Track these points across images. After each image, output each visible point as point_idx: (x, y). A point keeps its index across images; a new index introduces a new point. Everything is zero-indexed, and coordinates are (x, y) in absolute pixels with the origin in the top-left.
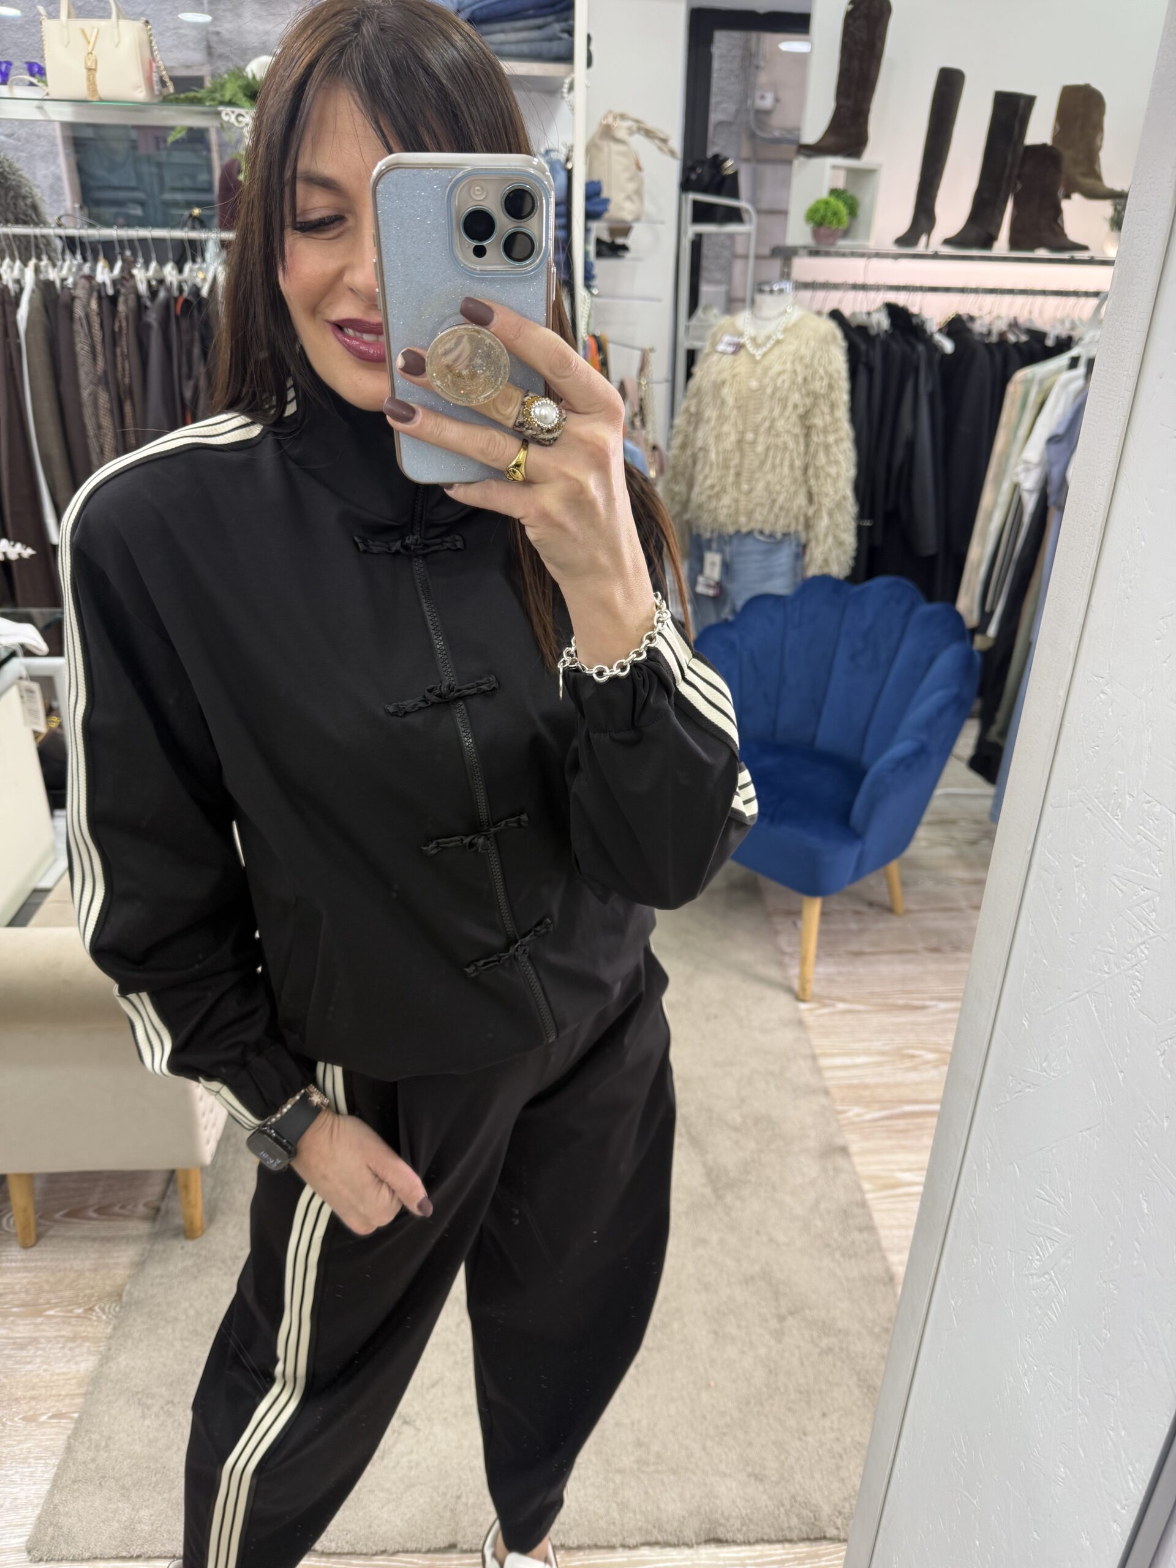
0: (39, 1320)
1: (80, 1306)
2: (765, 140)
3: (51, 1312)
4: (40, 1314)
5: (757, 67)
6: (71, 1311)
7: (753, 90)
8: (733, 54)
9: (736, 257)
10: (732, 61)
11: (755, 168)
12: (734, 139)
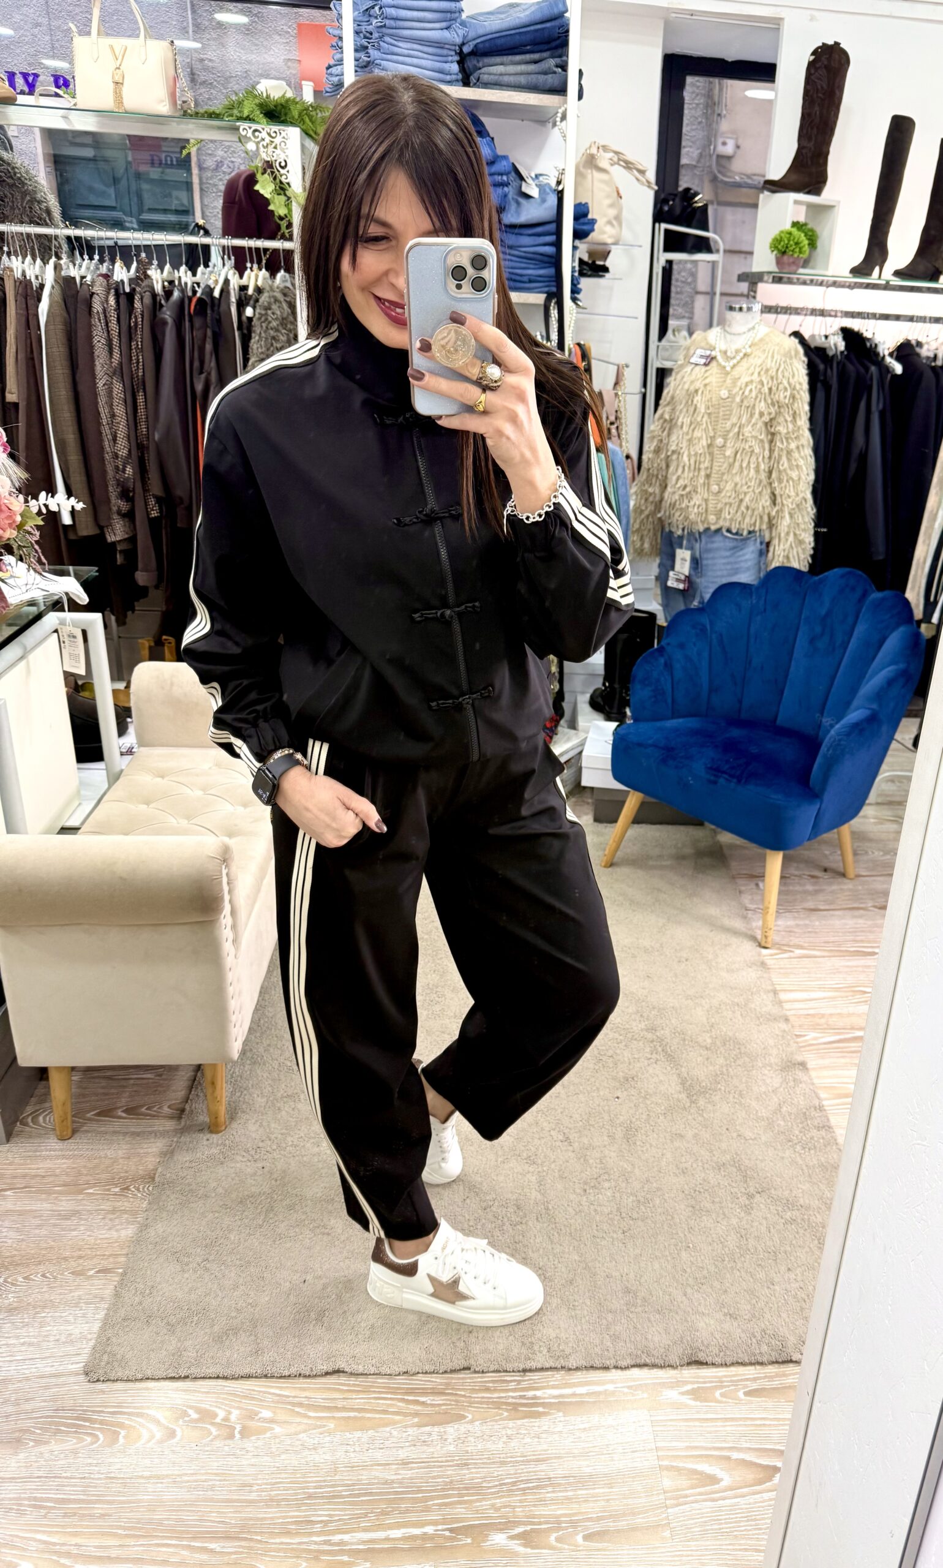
1: (116, 1186)
2: (726, 183)
5: (719, 115)
7: (715, 136)
8: (696, 102)
9: (697, 293)
10: (695, 109)
11: (715, 211)
12: (697, 182)
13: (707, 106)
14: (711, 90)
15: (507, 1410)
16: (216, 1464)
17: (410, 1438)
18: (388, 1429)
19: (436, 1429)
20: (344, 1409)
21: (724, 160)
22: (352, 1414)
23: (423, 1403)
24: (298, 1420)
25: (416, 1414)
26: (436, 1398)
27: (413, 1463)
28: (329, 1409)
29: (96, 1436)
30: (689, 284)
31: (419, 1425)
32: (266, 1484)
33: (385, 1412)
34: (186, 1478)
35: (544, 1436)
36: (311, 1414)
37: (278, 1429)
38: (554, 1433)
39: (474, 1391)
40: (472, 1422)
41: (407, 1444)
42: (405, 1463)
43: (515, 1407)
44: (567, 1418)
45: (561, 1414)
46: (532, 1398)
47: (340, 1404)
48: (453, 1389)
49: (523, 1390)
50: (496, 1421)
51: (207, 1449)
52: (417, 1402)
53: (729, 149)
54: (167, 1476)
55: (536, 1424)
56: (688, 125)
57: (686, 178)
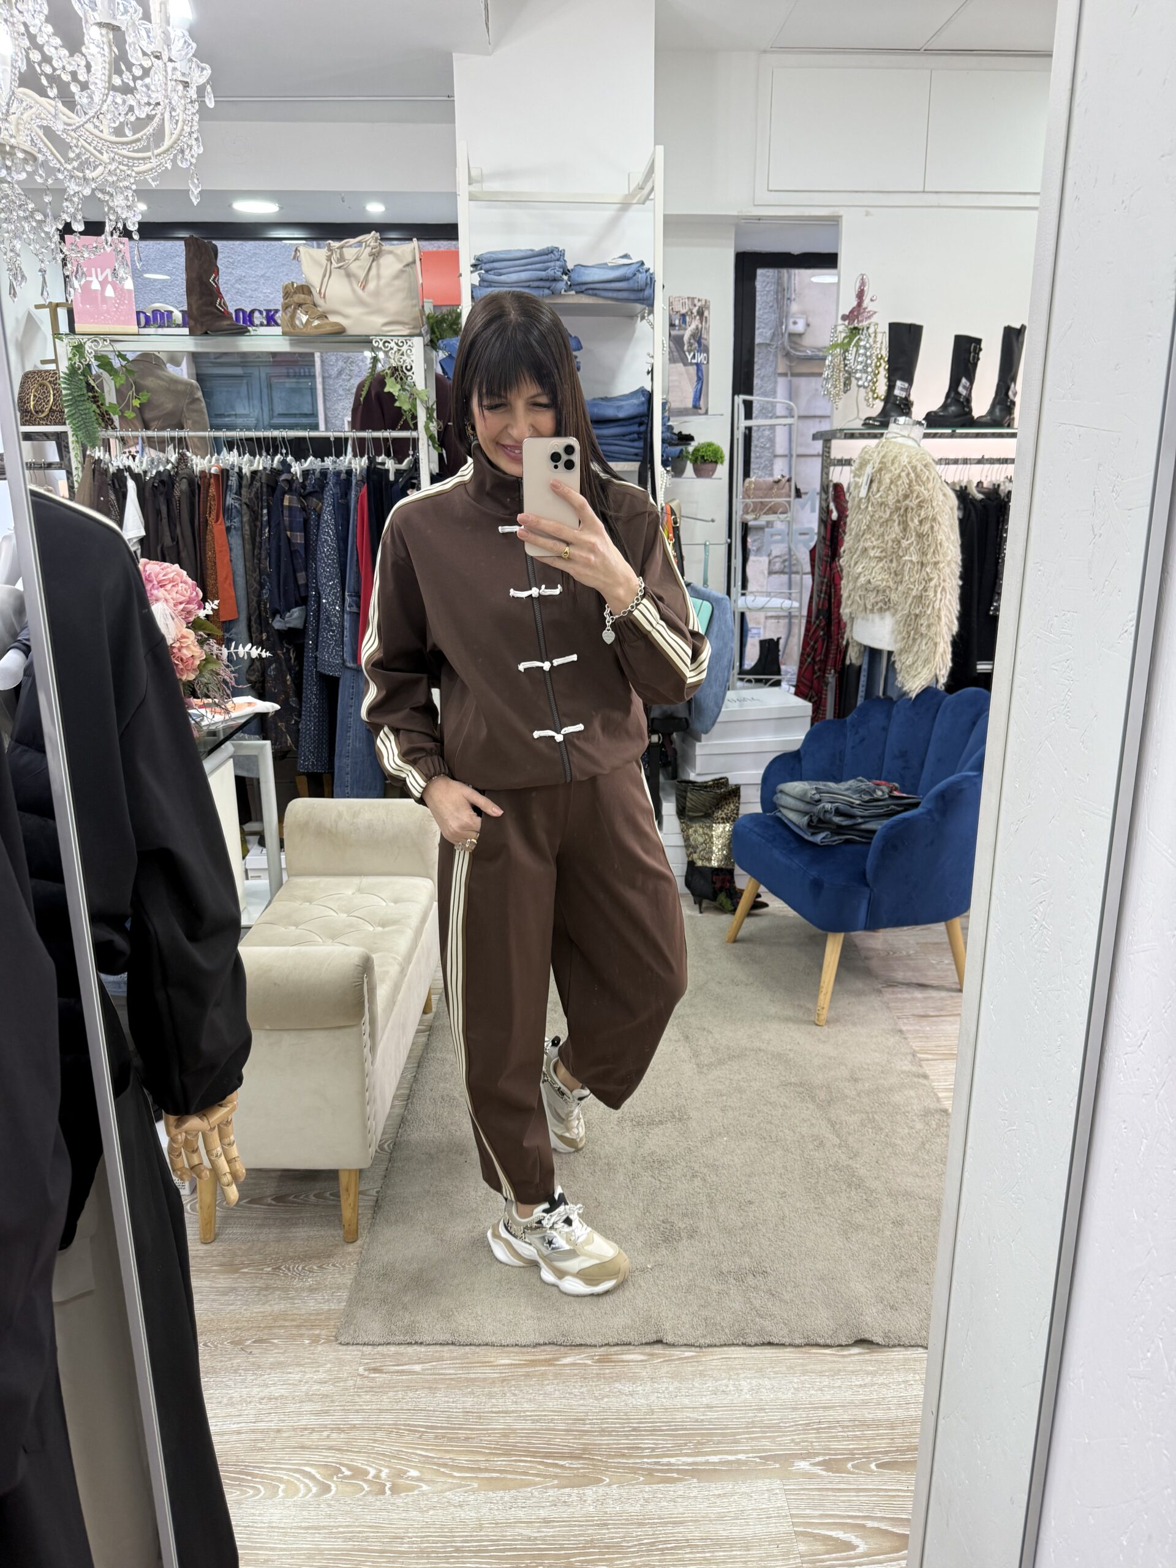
0: (237, 1275)
1: (269, 1266)
2: (799, 358)
3: (246, 1270)
4: (236, 1271)
5: (789, 299)
6: (262, 1269)
7: (786, 317)
8: (767, 289)
9: (776, 456)
10: (767, 295)
11: (790, 381)
12: (771, 358)
13: (777, 292)
14: (780, 278)
15: (643, 1476)
16: (369, 1517)
17: (551, 1499)
18: (529, 1489)
19: (576, 1491)
20: (486, 1470)
21: (794, 337)
22: (495, 1475)
23: (562, 1467)
24: (443, 1479)
25: (556, 1477)
26: (574, 1462)
27: (554, 1521)
28: (472, 1470)
29: (259, 1490)
30: (768, 449)
31: (559, 1487)
32: (416, 1537)
33: (525, 1473)
34: (341, 1530)
35: (680, 1500)
36: (456, 1474)
37: (425, 1487)
38: (689, 1498)
39: (609, 1456)
40: (609, 1485)
41: (548, 1504)
42: (547, 1522)
43: (650, 1472)
44: (702, 1484)
45: (695, 1480)
46: (666, 1465)
47: (483, 1465)
48: (590, 1454)
49: (657, 1456)
50: (633, 1485)
51: (361, 1503)
52: (556, 1465)
53: (800, 327)
54: (324, 1527)
55: (672, 1489)
56: (760, 309)
57: (760, 356)
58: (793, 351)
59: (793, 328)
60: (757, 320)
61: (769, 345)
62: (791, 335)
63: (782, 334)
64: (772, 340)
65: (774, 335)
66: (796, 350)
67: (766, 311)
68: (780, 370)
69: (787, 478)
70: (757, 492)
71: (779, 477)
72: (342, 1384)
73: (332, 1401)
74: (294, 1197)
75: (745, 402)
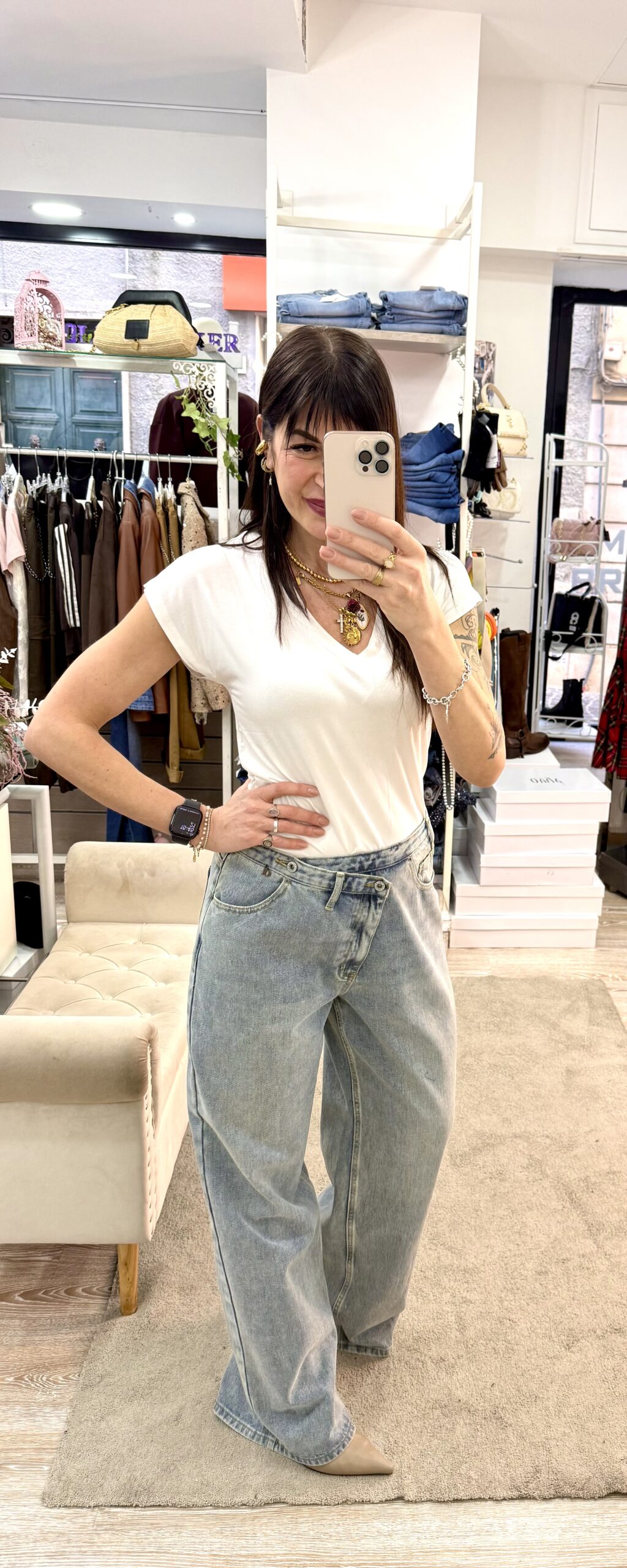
2: (614, 385)
5: (606, 325)
7: (603, 343)
8: (585, 314)
10: (584, 320)
11: (603, 409)
12: (586, 384)
13: (595, 317)
21: (611, 364)
53: (616, 355)
56: (577, 334)
57: (575, 380)
58: (607, 378)
59: (608, 355)
60: (573, 344)
61: (584, 370)
62: (607, 361)
63: (598, 361)
64: (587, 365)
65: (589, 360)
66: (611, 378)
67: (583, 336)
68: (595, 396)
69: (595, 521)
70: (565, 533)
71: (589, 519)
72: (81, 1520)
73: (69, 1541)
74: (43, 1294)
75: (556, 440)
